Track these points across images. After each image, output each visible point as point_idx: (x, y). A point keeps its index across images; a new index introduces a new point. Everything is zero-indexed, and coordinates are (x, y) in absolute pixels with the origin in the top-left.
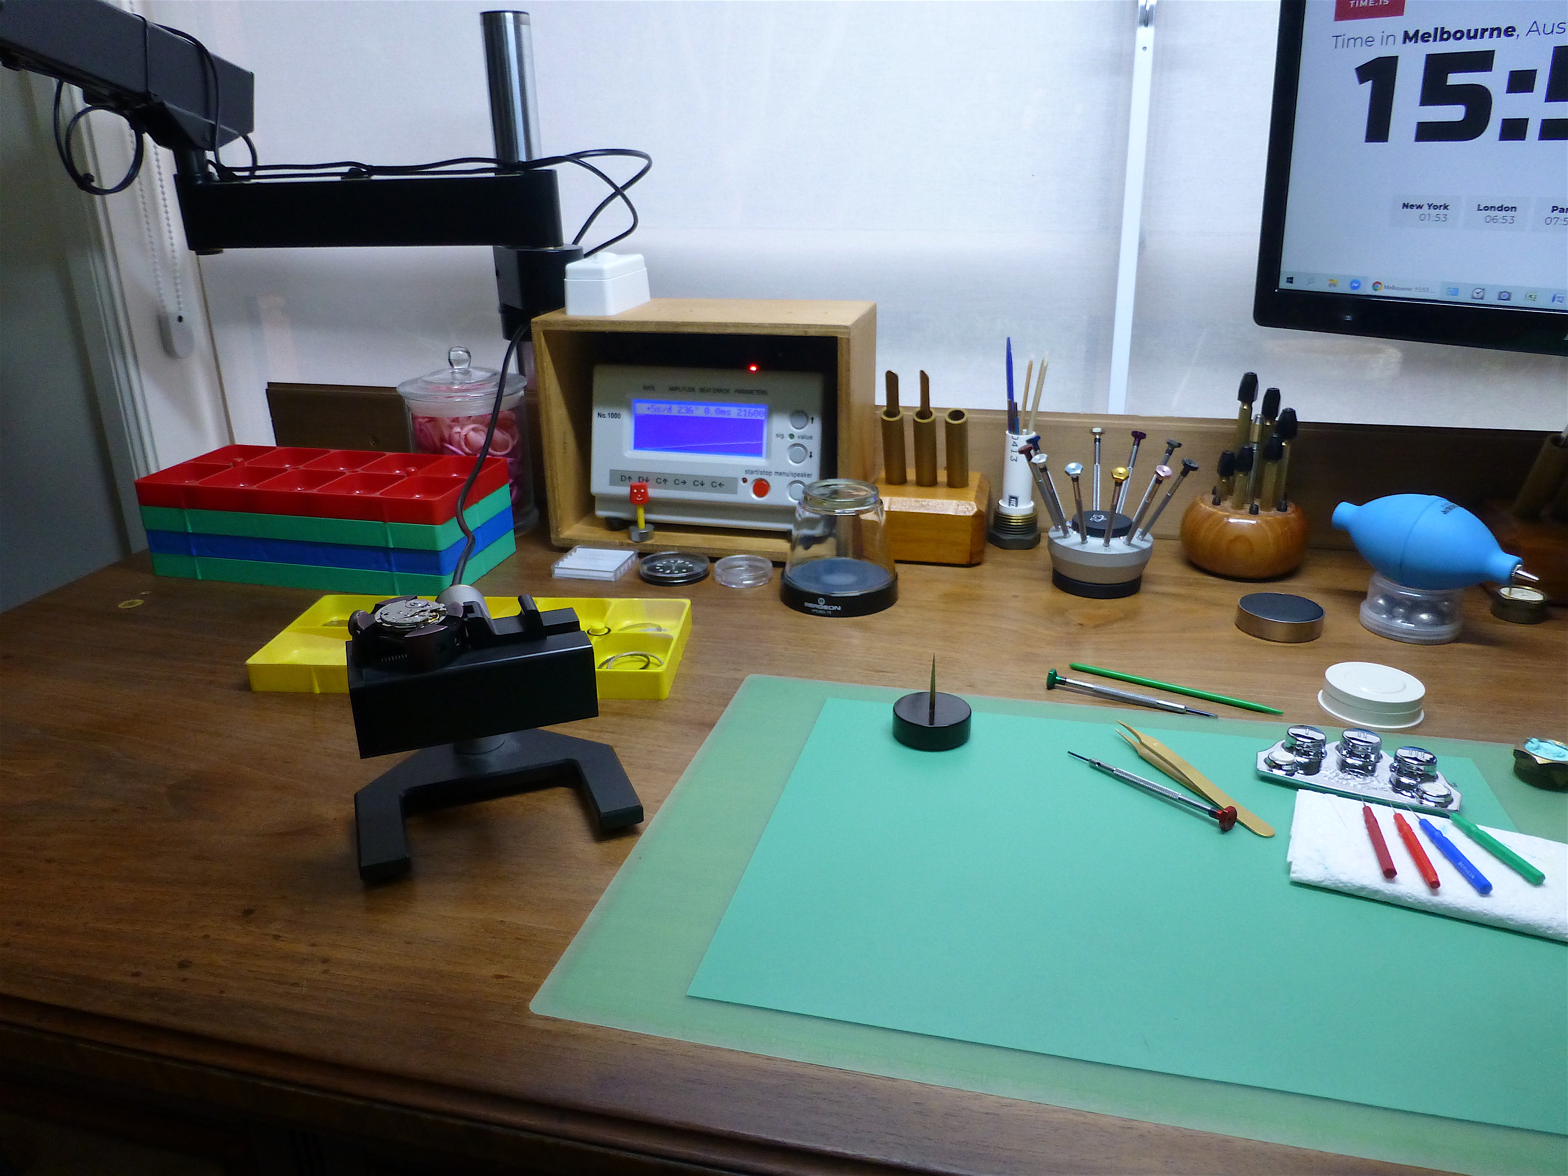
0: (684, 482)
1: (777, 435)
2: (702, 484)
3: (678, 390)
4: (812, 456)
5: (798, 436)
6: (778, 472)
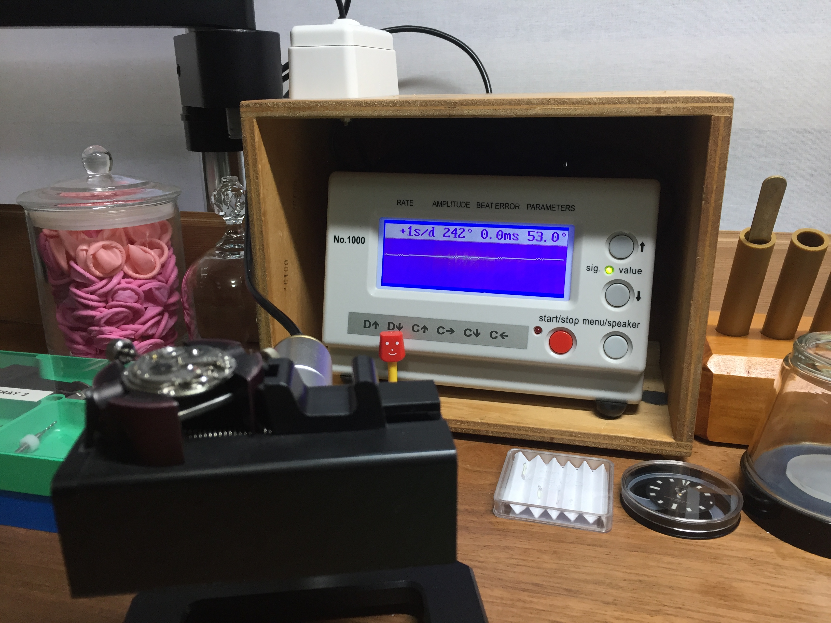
0: (452, 331)
1: (588, 268)
2: (477, 334)
3: (445, 206)
4: (641, 298)
5: (620, 269)
6: (588, 320)
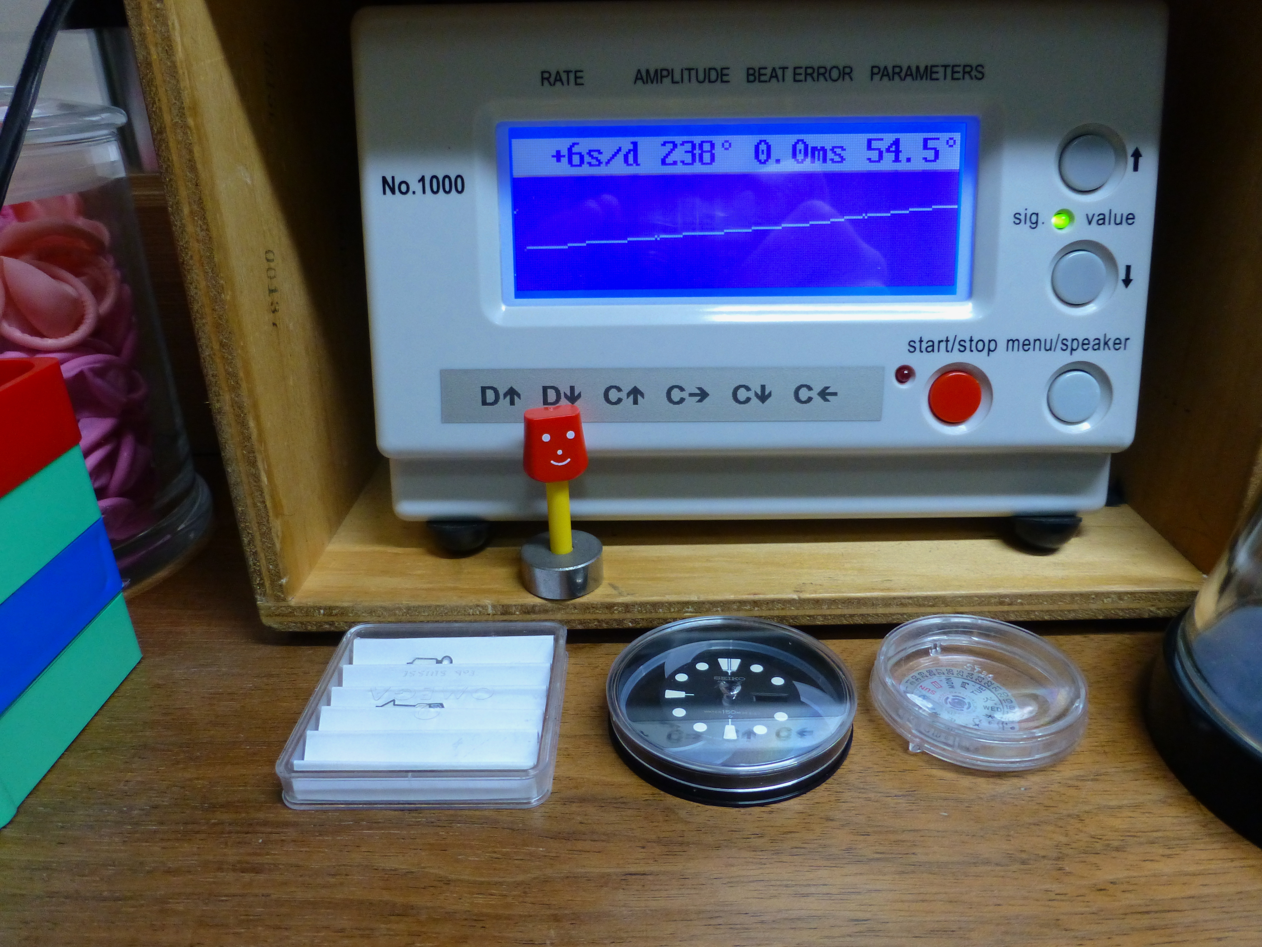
0: (703, 395)
1: (1017, 219)
2: (763, 397)
3: (667, 81)
4: (1132, 280)
5: (1087, 215)
6: (1018, 340)
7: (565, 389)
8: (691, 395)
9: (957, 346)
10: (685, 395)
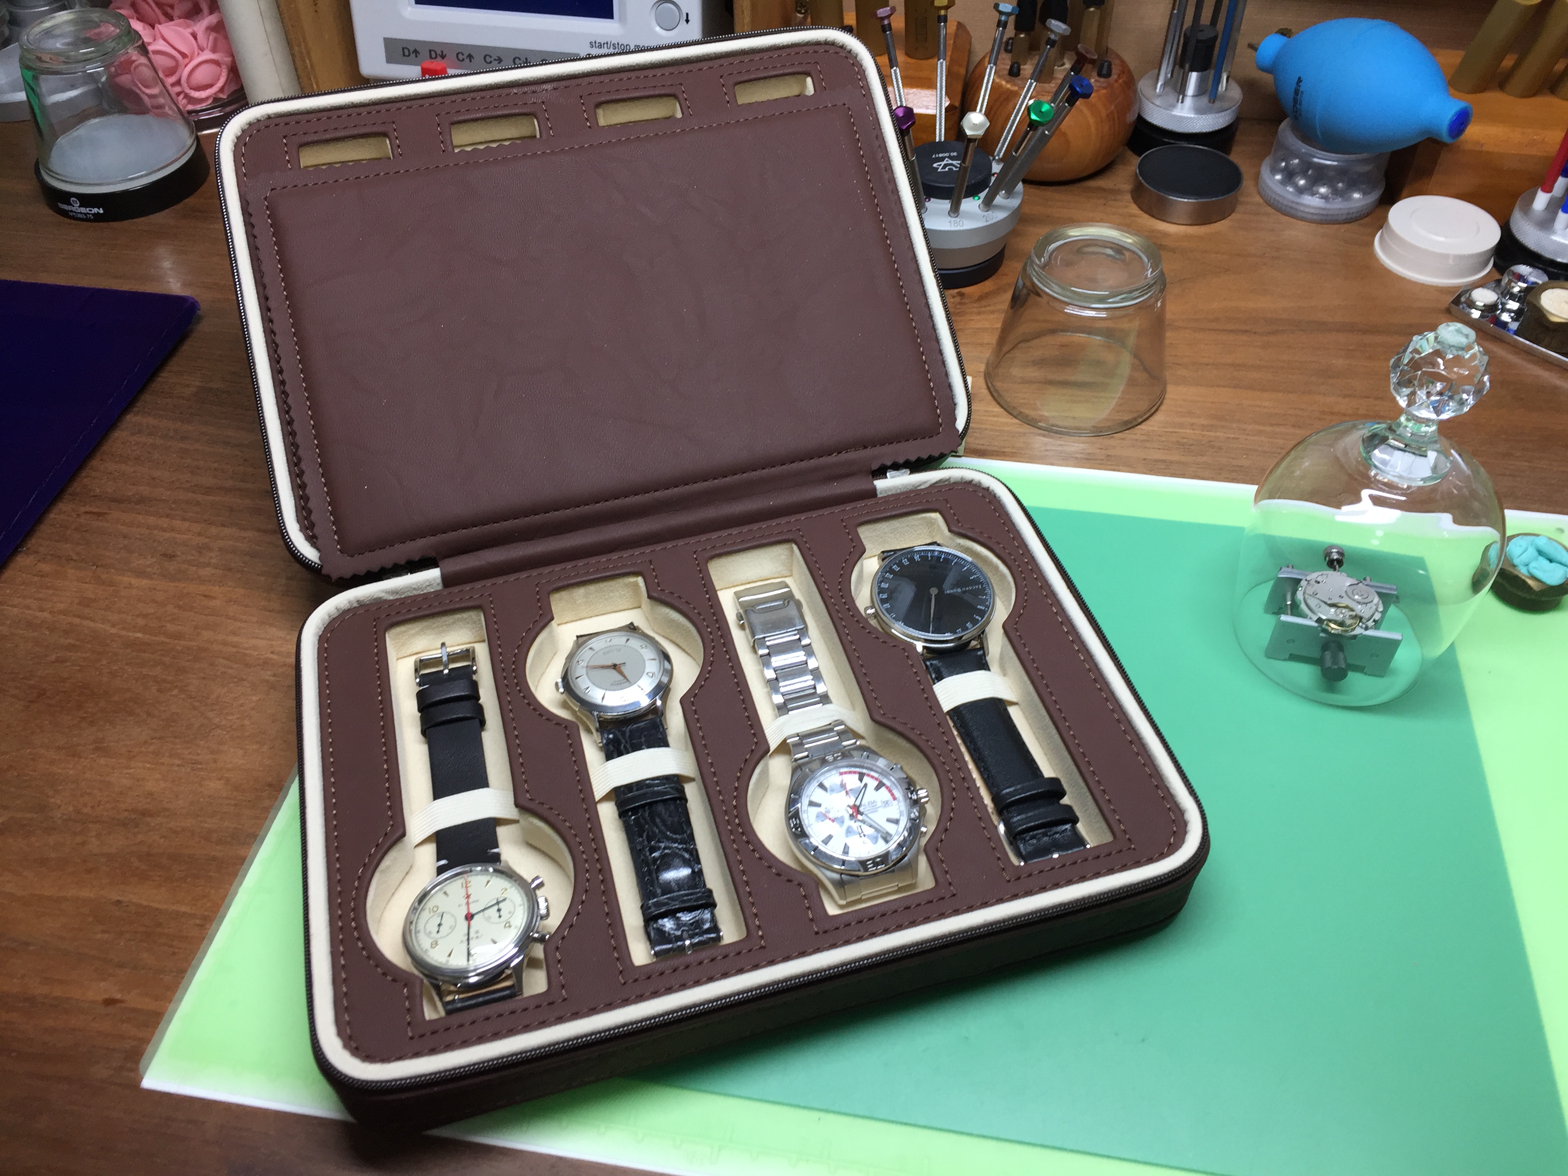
0: (500, 59)
7: (439, 52)
8: (495, 60)
9: (612, 47)
10: (492, 59)
